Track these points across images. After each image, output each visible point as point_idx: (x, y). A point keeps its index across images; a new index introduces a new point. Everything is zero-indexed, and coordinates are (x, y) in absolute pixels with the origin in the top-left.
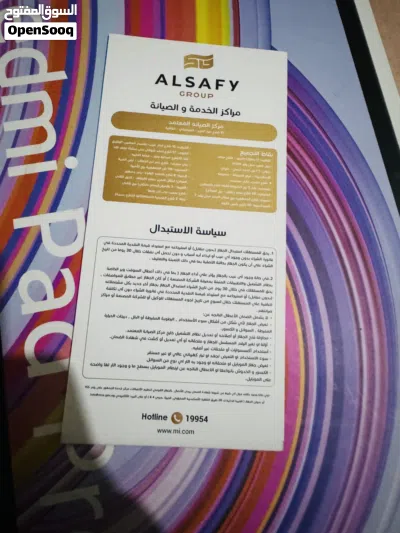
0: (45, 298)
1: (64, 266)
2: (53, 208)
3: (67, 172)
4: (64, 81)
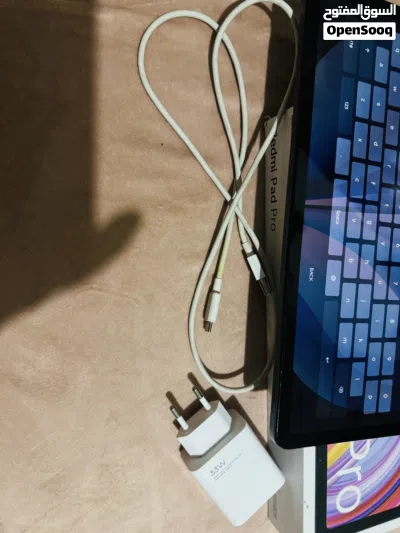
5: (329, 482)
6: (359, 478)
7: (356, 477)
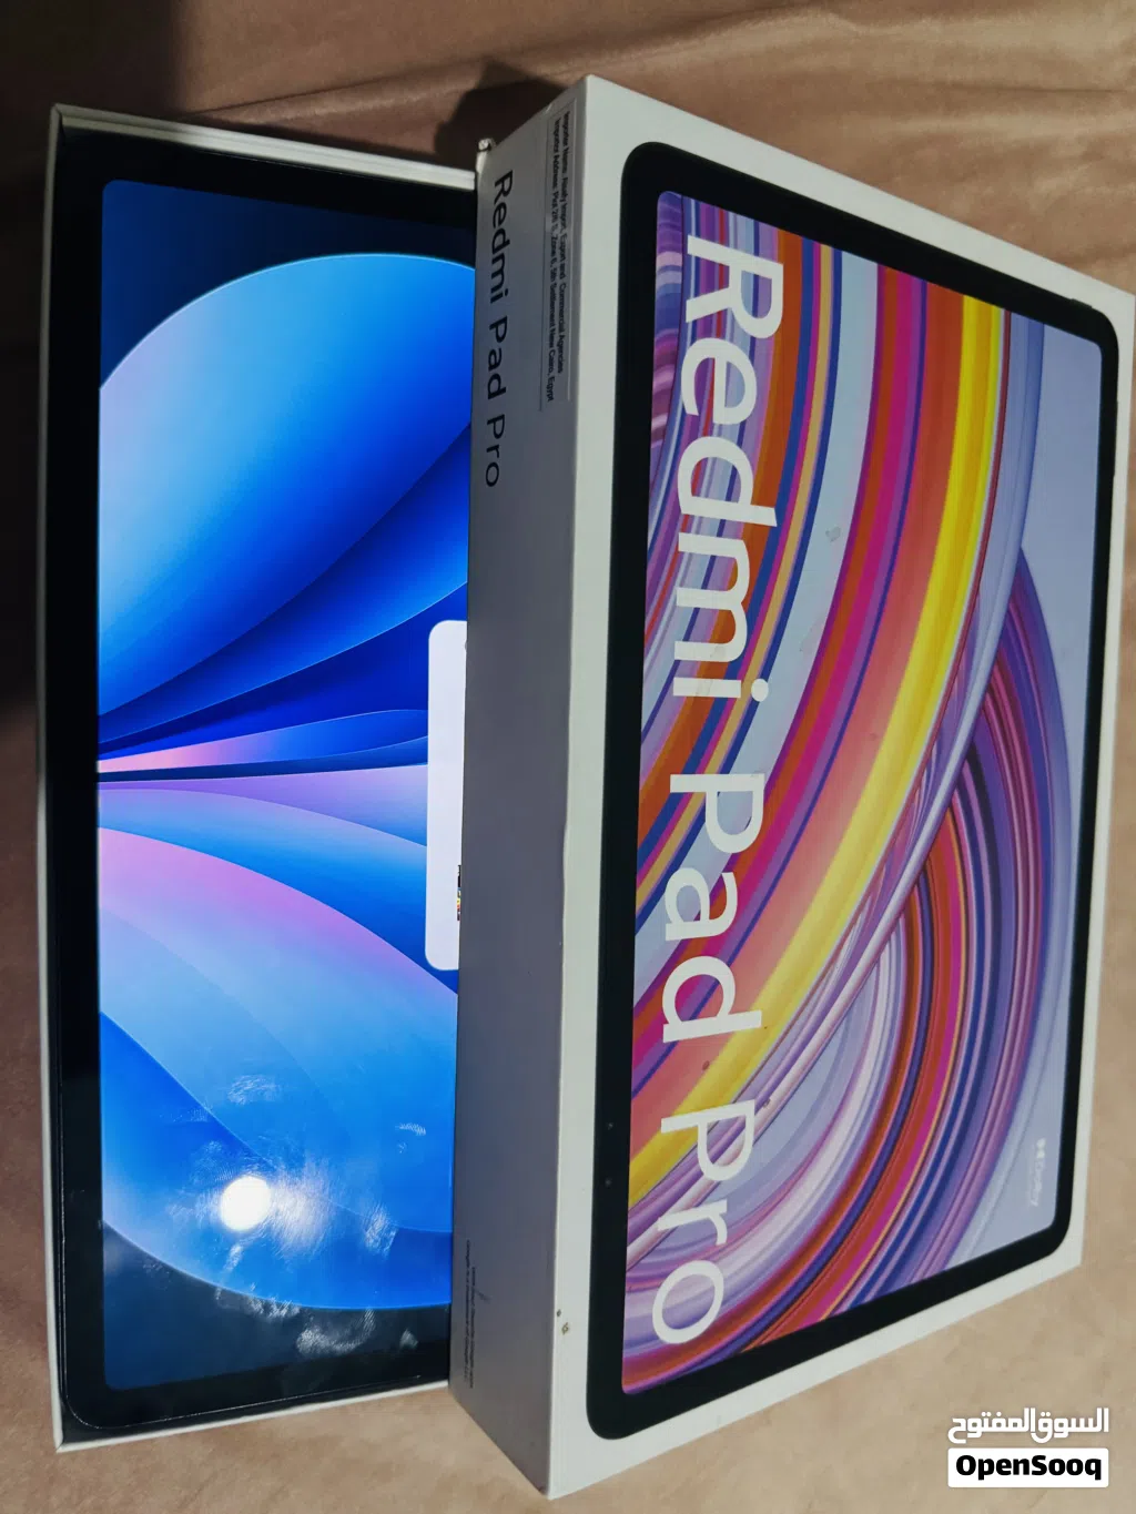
0: (698, 918)
1: (727, 869)
2: (726, 768)
3: (753, 705)
4: (772, 528)
5: (632, 1249)
6: (722, 1239)
7: (715, 1235)
